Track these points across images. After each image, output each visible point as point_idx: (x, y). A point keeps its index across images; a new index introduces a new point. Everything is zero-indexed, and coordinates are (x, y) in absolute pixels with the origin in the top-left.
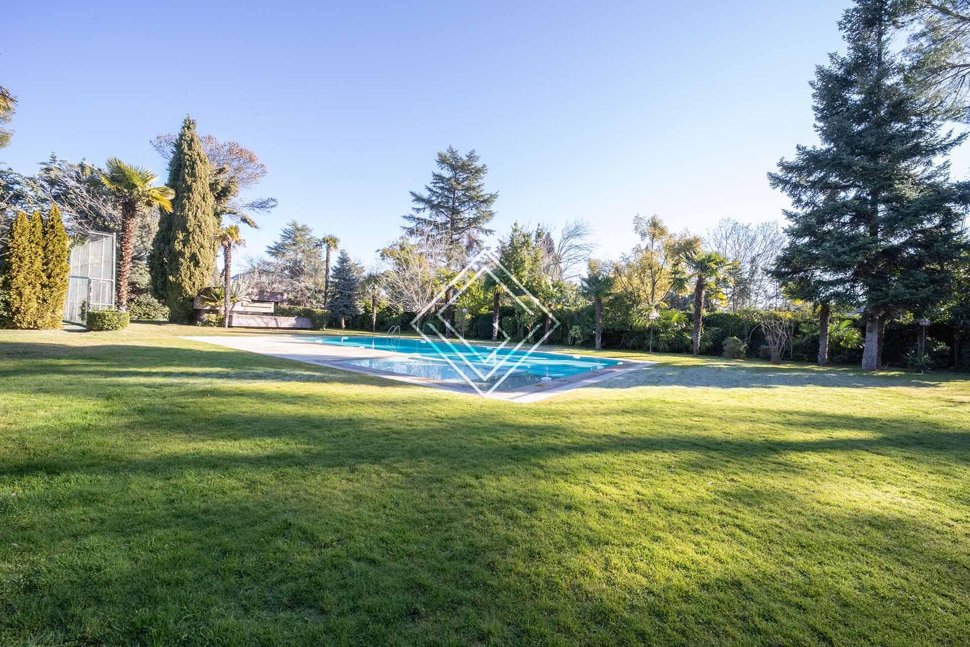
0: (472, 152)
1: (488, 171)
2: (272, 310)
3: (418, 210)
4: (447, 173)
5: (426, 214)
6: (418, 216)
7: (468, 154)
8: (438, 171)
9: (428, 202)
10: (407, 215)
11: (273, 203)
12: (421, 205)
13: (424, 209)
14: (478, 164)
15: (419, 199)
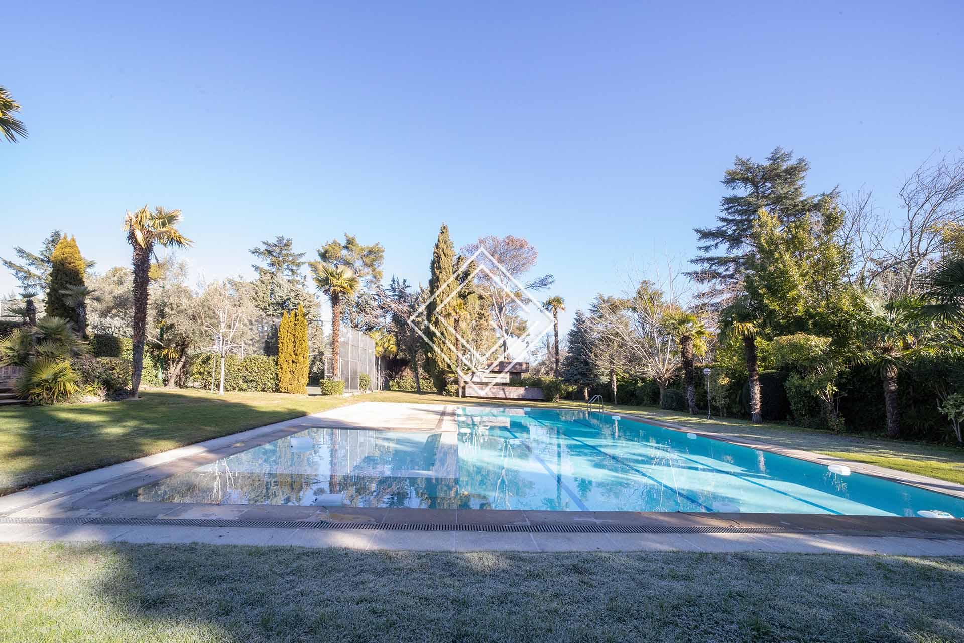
0: (777, 151)
1: (811, 165)
2: (508, 381)
3: (707, 248)
4: (743, 191)
5: (722, 250)
6: (709, 255)
7: (770, 156)
8: (729, 193)
9: (719, 234)
10: (694, 258)
11: (550, 280)
12: (710, 242)
13: (717, 244)
14: (792, 162)
15: (705, 235)
